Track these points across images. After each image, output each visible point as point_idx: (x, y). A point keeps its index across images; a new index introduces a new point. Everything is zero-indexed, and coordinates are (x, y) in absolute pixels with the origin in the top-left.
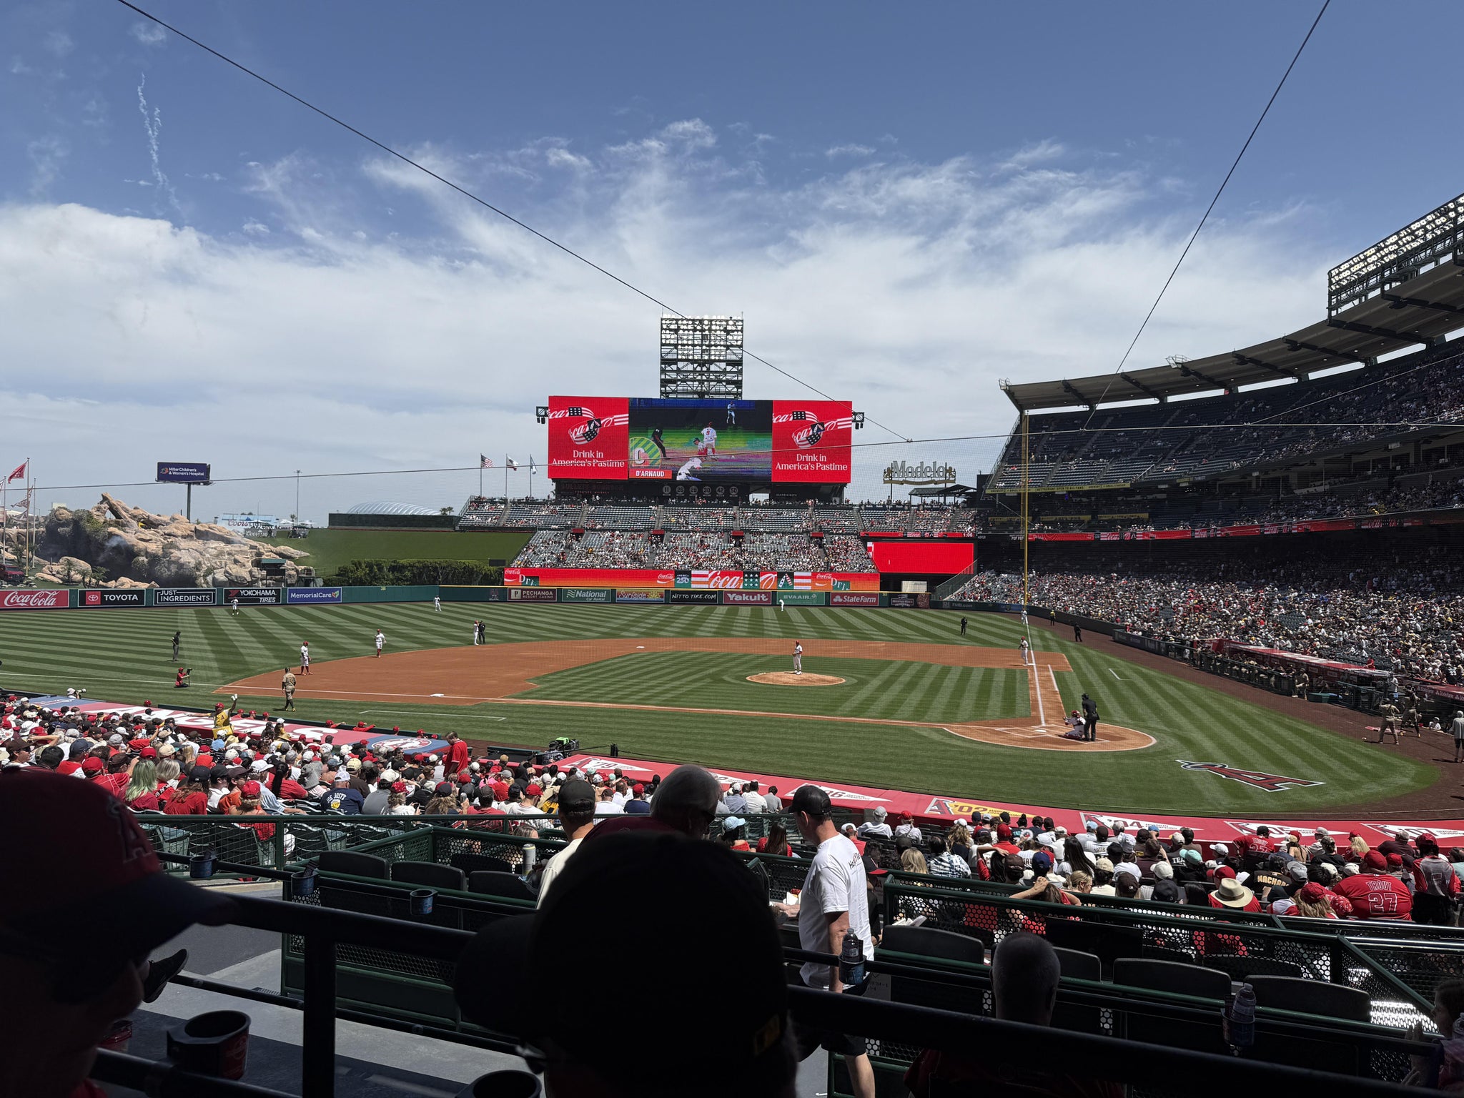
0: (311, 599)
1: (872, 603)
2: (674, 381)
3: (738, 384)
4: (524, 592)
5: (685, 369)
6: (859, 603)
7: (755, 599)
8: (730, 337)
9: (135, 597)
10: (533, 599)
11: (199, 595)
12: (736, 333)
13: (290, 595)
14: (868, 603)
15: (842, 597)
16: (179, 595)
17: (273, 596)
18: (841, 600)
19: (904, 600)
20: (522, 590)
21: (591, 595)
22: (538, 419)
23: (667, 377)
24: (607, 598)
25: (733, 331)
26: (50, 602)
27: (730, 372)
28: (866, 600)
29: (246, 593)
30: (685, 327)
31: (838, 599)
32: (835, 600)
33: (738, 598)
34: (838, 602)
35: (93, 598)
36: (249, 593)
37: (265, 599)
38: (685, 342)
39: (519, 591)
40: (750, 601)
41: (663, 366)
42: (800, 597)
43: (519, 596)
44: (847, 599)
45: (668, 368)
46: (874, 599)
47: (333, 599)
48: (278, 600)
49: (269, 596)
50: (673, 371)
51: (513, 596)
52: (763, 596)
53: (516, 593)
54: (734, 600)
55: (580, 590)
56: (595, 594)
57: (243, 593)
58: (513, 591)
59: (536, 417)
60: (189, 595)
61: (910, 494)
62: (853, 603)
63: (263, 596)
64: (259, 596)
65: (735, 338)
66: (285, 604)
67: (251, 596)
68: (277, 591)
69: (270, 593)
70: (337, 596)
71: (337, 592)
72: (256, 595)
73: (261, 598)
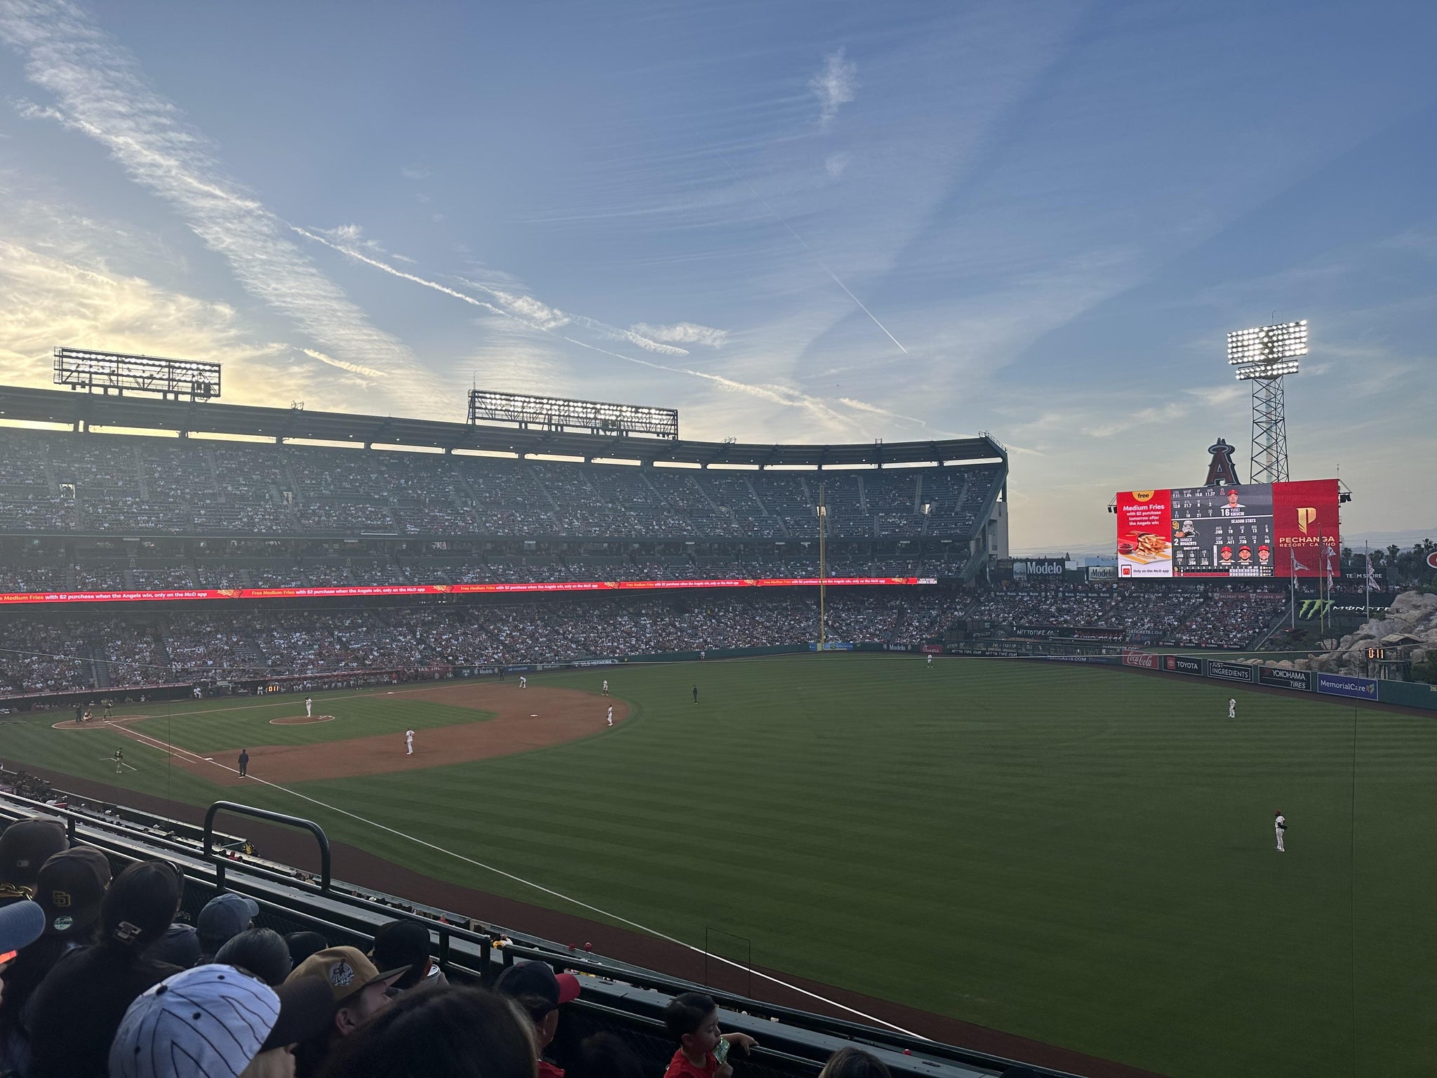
0: (1341, 690)
9: (1196, 667)
11: (1240, 670)
13: (1320, 683)
16: (1225, 668)
17: (1302, 681)
26: (1148, 664)
29: (1278, 673)
35: (1171, 663)
36: (1281, 674)
37: (1296, 684)
47: (1366, 694)
48: (1307, 687)
49: (1297, 680)
57: (1275, 673)
60: (1232, 669)
63: (1293, 679)
64: (1289, 678)
66: (1314, 692)
67: (1281, 678)
68: (1307, 675)
69: (1298, 677)
70: (1372, 691)
71: (1373, 685)
72: (1286, 678)
73: (1292, 682)
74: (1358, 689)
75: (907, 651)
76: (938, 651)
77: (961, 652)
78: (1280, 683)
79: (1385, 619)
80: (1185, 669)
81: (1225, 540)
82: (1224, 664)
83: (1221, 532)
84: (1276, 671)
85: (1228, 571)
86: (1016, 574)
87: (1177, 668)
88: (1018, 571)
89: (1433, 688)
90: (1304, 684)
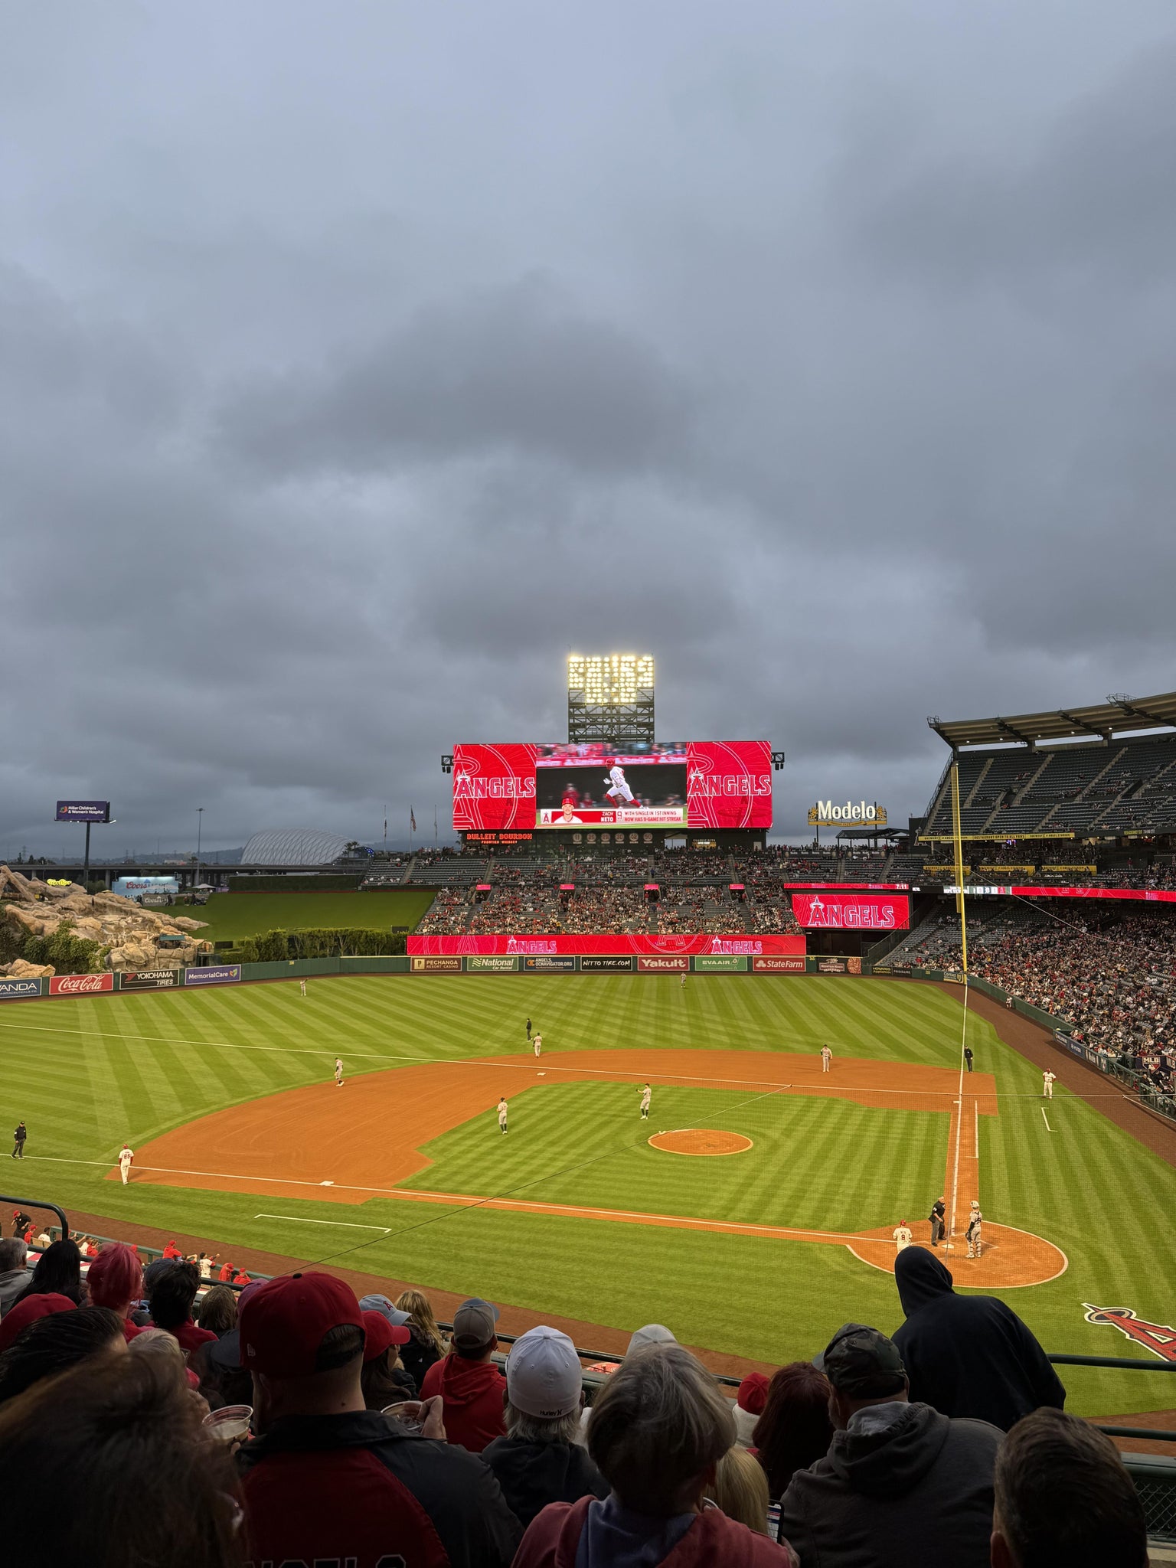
0: (209, 979)
1: (798, 968)
2: (583, 725)
3: (650, 726)
4: (428, 962)
5: (594, 712)
6: (785, 968)
7: (672, 965)
8: (641, 679)
10: (437, 969)
12: (646, 674)
13: (188, 976)
14: (795, 968)
15: (766, 962)
17: (171, 977)
18: (764, 965)
19: (833, 964)
20: (426, 959)
21: (497, 963)
22: (444, 769)
23: (576, 721)
24: (514, 966)
25: (643, 673)
27: (641, 714)
28: (792, 965)
29: (143, 976)
30: (593, 670)
31: (761, 964)
32: (758, 965)
33: (654, 964)
34: (761, 968)
36: (146, 976)
37: (163, 982)
38: (594, 685)
39: (423, 961)
40: (667, 968)
41: (571, 710)
42: (720, 962)
43: (422, 966)
44: (771, 964)
45: (577, 712)
46: (800, 965)
47: (230, 977)
48: (175, 982)
49: (167, 978)
50: (582, 715)
51: (416, 967)
52: (680, 962)
53: (420, 963)
54: (649, 967)
55: (486, 959)
56: (502, 963)
57: (140, 976)
58: (416, 961)
59: (441, 767)
61: (838, 838)
62: (778, 968)
63: (160, 978)
64: (156, 978)
65: (646, 679)
66: (182, 986)
67: (148, 979)
68: (175, 972)
69: (167, 975)
70: (235, 974)
71: (236, 970)
72: (153, 979)
73: (158, 981)
74: (221, 975)
84: (141, 975)
89: (292, 963)
90: (172, 980)
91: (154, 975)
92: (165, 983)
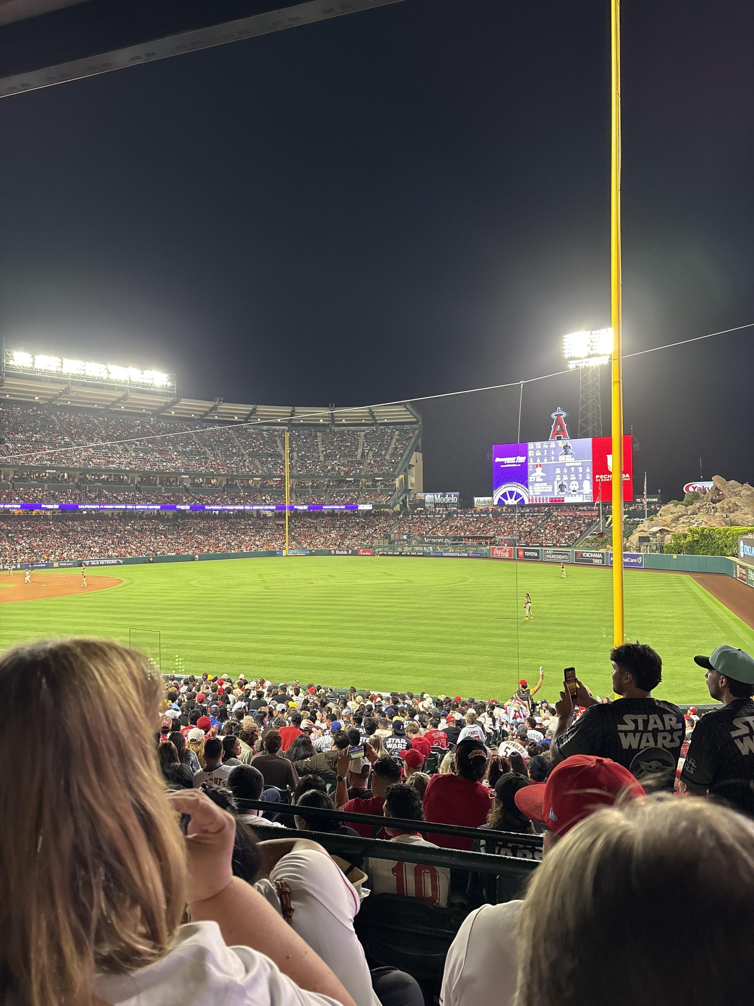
9: (536, 555)
11: (563, 555)
16: (554, 554)
17: (600, 558)
26: (507, 555)
29: (586, 554)
35: (521, 553)
36: (588, 555)
47: (637, 564)
48: (603, 563)
49: (597, 558)
57: (584, 554)
60: (558, 554)
63: (595, 558)
64: (592, 558)
66: (607, 566)
67: (588, 557)
69: (598, 556)
70: (640, 562)
71: (640, 558)
72: (591, 558)
73: (594, 560)
74: (632, 561)
75: (348, 555)
76: (370, 554)
77: (386, 553)
78: (588, 561)
79: (653, 520)
80: (530, 557)
81: (562, 477)
82: (554, 551)
83: (559, 472)
85: (563, 498)
86: (427, 503)
87: (525, 557)
88: (428, 501)
89: (675, 556)
90: (601, 560)
91: (591, 555)
92: (596, 561)
